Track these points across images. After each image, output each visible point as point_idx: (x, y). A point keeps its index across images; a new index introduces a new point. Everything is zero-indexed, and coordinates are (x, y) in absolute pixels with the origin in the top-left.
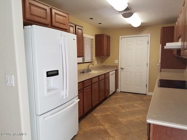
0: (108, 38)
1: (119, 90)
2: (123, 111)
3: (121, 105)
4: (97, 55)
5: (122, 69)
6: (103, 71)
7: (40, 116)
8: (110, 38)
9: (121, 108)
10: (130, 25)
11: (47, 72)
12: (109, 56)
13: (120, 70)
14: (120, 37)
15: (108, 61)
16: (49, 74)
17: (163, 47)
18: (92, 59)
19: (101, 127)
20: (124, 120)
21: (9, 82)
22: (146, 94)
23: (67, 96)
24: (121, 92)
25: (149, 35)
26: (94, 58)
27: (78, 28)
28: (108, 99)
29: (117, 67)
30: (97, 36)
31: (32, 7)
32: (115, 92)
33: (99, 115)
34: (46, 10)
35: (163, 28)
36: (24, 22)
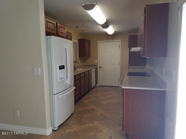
0: (89, 42)
1: (98, 85)
2: (104, 98)
3: (101, 94)
4: (80, 56)
5: (100, 67)
6: (86, 69)
7: (56, 95)
8: (90, 42)
9: (101, 96)
10: (106, 32)
11: (59, 66)
12: (90, 57)
13: (99, 68)
14: (98, 42)
15: (89, 61)
16: (60, 67)
17: (129, 51)
18: (76, 60)
19: (90, 107)
20: (105, 102)
21: (36, 73)
22: (119, 87)
23: (70, 84)
24: (100, 86)
25: (120, 41)
26: (78, 58)
27: (68, 35)
28: (91, 91)
29: (96, 65)
30: (79, 40)
31: (48, 23)
32: (95, 86)
33: (86, 101)
34: (54, 24)
35: (130, 36)
36: (46, 34)
